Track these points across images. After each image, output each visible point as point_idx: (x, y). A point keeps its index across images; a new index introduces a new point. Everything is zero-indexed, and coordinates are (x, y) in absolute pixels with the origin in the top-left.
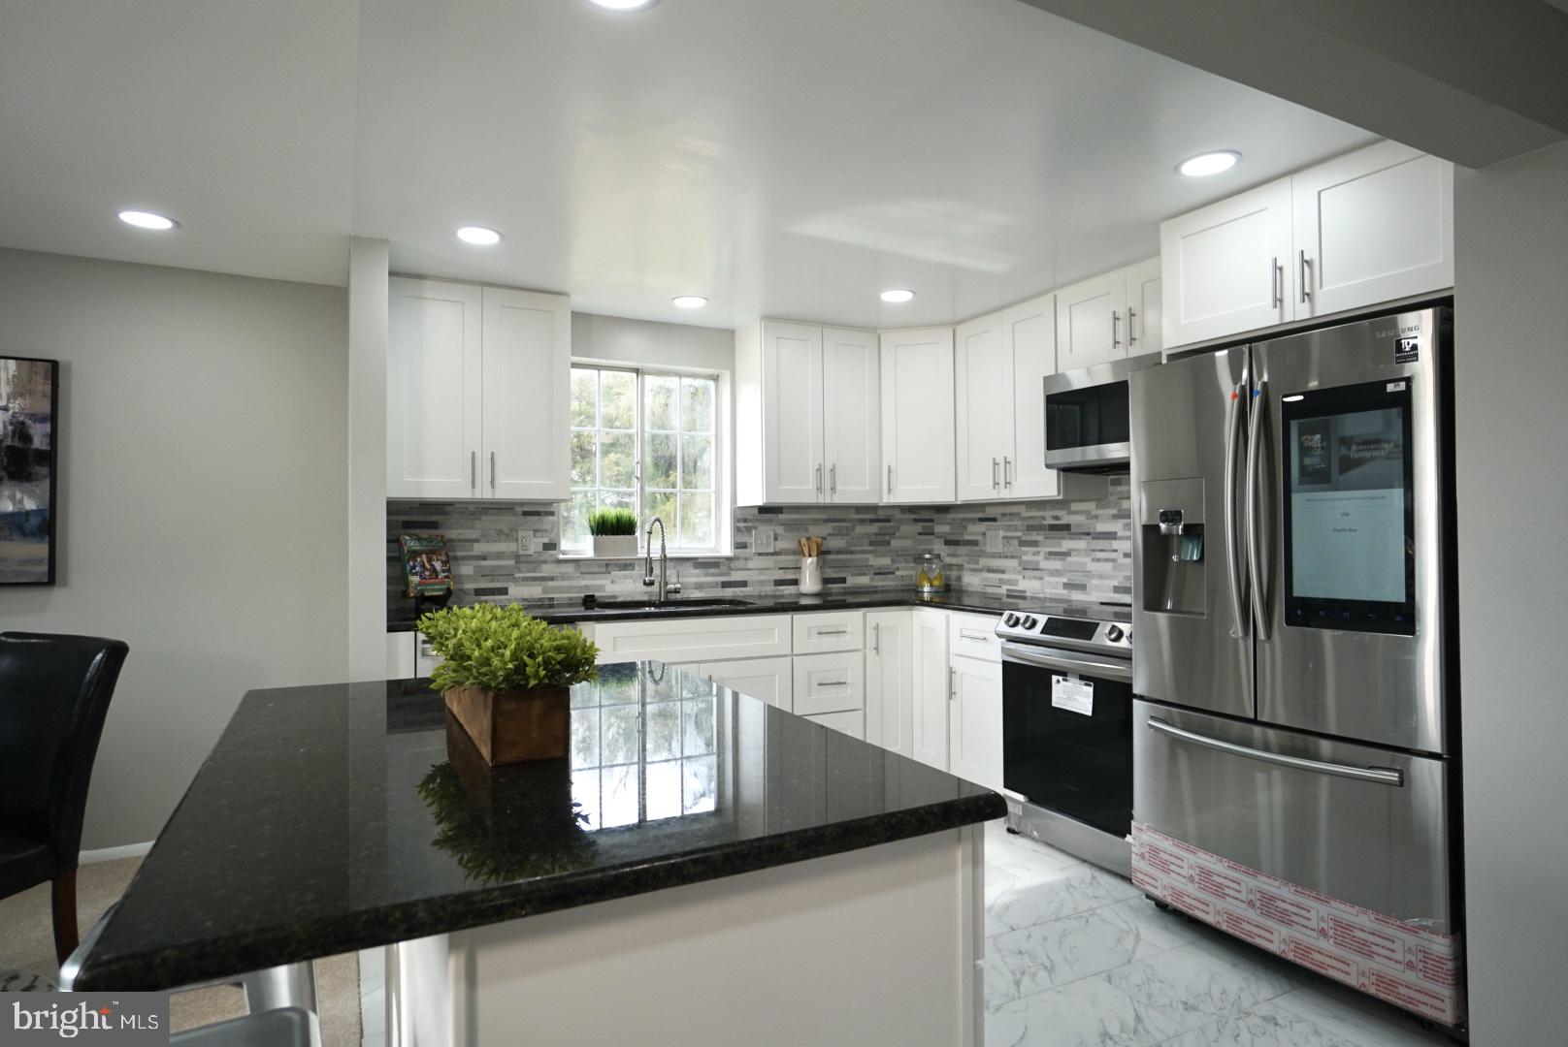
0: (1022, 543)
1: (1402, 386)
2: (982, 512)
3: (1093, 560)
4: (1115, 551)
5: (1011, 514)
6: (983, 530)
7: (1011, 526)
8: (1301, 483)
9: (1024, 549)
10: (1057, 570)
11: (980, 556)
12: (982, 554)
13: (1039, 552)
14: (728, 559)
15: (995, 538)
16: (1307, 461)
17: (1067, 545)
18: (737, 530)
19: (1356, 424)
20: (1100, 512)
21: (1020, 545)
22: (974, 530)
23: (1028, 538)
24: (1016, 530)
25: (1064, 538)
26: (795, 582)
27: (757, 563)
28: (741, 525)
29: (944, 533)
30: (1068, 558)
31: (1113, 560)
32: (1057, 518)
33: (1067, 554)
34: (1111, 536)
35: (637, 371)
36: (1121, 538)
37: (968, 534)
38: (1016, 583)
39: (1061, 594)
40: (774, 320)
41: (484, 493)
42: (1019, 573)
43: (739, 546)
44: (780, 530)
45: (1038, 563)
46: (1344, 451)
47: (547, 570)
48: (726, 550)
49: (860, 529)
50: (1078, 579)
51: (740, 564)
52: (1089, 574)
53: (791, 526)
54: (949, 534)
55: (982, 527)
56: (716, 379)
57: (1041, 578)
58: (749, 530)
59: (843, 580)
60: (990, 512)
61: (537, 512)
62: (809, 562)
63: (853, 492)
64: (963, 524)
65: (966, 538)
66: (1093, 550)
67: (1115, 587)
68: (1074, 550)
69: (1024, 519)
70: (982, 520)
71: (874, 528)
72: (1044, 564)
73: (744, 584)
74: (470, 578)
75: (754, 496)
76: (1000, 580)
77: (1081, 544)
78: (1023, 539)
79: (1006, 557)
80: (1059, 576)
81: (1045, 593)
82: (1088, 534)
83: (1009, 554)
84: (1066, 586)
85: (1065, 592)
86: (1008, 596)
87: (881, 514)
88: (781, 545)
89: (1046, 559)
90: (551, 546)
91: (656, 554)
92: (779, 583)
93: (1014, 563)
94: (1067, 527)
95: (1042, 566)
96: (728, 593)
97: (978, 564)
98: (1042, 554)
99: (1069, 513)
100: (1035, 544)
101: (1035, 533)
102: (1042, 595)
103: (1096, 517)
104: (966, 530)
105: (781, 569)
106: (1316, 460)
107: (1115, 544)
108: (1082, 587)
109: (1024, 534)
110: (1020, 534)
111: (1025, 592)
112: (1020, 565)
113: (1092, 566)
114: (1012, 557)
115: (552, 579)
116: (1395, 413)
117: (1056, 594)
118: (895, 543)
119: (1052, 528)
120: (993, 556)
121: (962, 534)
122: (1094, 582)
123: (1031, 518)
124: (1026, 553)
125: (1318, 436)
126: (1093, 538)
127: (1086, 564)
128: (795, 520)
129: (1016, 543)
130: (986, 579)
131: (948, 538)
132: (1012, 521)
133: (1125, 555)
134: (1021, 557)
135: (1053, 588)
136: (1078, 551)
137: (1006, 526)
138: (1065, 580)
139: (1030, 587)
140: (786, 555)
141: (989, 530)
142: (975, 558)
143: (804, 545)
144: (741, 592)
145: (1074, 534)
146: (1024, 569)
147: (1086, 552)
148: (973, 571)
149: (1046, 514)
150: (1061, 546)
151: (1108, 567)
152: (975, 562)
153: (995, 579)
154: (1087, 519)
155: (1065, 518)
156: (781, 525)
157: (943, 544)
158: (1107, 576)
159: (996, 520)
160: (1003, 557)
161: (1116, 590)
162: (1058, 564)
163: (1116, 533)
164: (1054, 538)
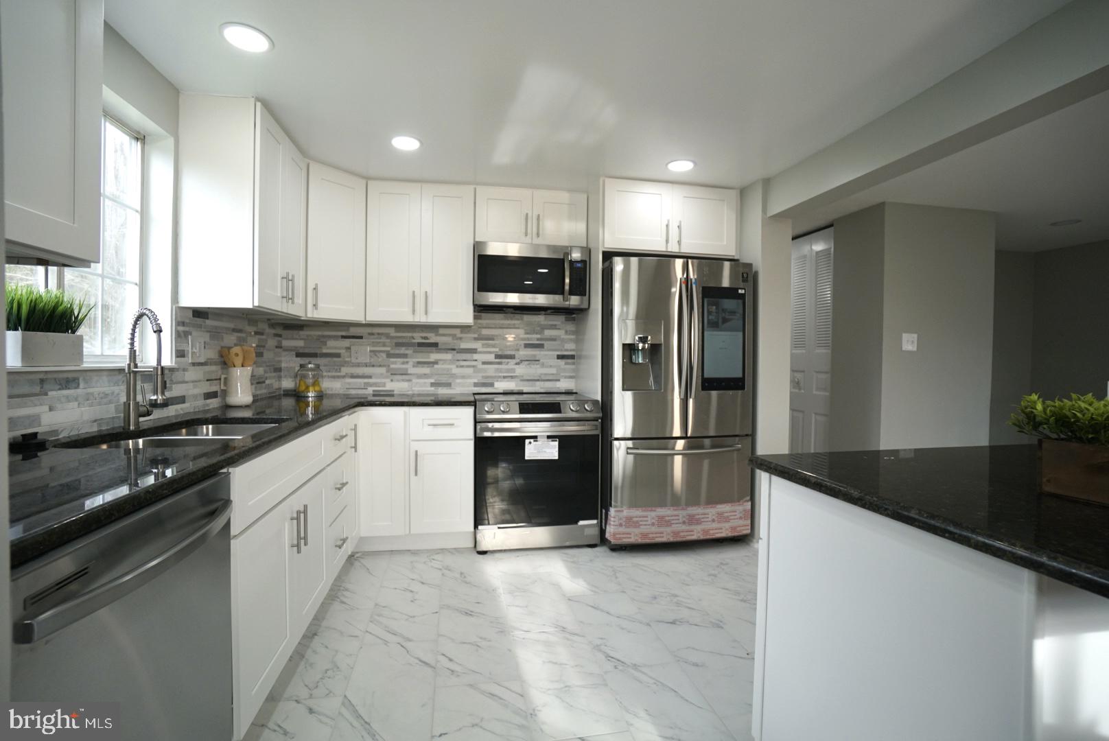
0: (389, 355)
1: (743, 292)
3: (457, 367)
4: (476, 360)
5: (378, 334)
6: (348, 346)
7: (379, 342)
8: (708, 327)
9: (392, 360)
10: (425, 374)
11: (343, 366)
12: (345, 364)
13: (407, 362)
14: (171, 370)
15: (363, 351)
16: (710, 317)
17: (434, 357)
18: (178, 337)
19: (729, 304)
20: (463, 336)
21: (388, 357)
22: (333, 346)
23: (397, 352)
24: (384, 345)
25: (432, 352)
26: (217, 395)
27: (192, 374)
28: (181, 328)
29: (296, 347)
30: (436, 366)
31: (473, 366)
32: (426, 338)
33: (436, 363)
34: (474, 351)
36: (480, 352)
37: (328, 348)
38: (384, 385)
39: (430, 392)
42: (387, 377)
43: (180, 354)
44: (207, 338)
45: (407, 369)
46: (724, 315)
48: (168, 358)
50: (444, 379)
51: (180, 375)
52: (454, 376)
53: (213, 334)
54: (301, 347)
55: (347, 343)
57: (409, 381)
58: (186, 334)
60: (353, 331)
64: (322, 340)
65: (325, 351)
66: (458, 360)
67: (475, 383)
68: (440, 360)
69: (392, 338)
70: (344, 337)
72: (412, 370)
73: (183, 399)
76: (365, 383)
77: (448, 356)
78: (392, 352)
79: (373, 366)
80: (427, 378)
81: (413, 391)
82: (454, 350)
83: (375, 364)
84: (432, 385)
85: (433, 389)
88: (208, 354)
89: (414, 366)
92: (209, 396)
93: (383, 370)
94: (435, 345)
95: (410, 372)
97: (340, 372)
98: (411, 364)
99: (436, 335)
100: (405, 356)
101: (403, 348)
102: (410, 392)
103: (461, 338)
104: (326, 345)
105: (208, 380)
106: (713, 318)
107: (476, 356)
108: (448, 385)
109: (392, 349)
110: (388, 349)
111: (393, 391)
112: (387, 371)
113: (455, 371)
114: (380, 366)
116: (740, 301)
117: (423, 391)
119: (420, 345)
120: (358, 365)
121: (321, 348)
122: (458, 381)
123: (401, 337)
124: (395, 363)
125: (714, 307)
126: (457, 352)
127: (451, 369)
128: (216, 327)
129: (384, 355)
130: (349, 384)
131: (301, 351)
132: (380, 338)
133: (484, 363)
134: (389, 366)
135: (421, 387)
136: (445, 361)
137: (373, 342)
138: (433, 381)
139: (398, 387)
140: (211, 365)
141: (353, 345)
142: (336, 367)
143: (237, 355)
144: (181, 409)
145: (441, 349)
146: (392, 374)
147: (452, 362)
148: (334, 377)
149: (415, 335)
150: (429, 358)
151: (470, 371)
152: (336, 371)
153: (360, 383)
154: (453, 339)
155: (433, 338)
156: (208, 331)
157: (294, 356)
158: (469, 377)
159: (361, 337)
160: (369, 366)
161: (476, 385)
162: (426, 370)
163: (476, 349)
164: (422, 352)
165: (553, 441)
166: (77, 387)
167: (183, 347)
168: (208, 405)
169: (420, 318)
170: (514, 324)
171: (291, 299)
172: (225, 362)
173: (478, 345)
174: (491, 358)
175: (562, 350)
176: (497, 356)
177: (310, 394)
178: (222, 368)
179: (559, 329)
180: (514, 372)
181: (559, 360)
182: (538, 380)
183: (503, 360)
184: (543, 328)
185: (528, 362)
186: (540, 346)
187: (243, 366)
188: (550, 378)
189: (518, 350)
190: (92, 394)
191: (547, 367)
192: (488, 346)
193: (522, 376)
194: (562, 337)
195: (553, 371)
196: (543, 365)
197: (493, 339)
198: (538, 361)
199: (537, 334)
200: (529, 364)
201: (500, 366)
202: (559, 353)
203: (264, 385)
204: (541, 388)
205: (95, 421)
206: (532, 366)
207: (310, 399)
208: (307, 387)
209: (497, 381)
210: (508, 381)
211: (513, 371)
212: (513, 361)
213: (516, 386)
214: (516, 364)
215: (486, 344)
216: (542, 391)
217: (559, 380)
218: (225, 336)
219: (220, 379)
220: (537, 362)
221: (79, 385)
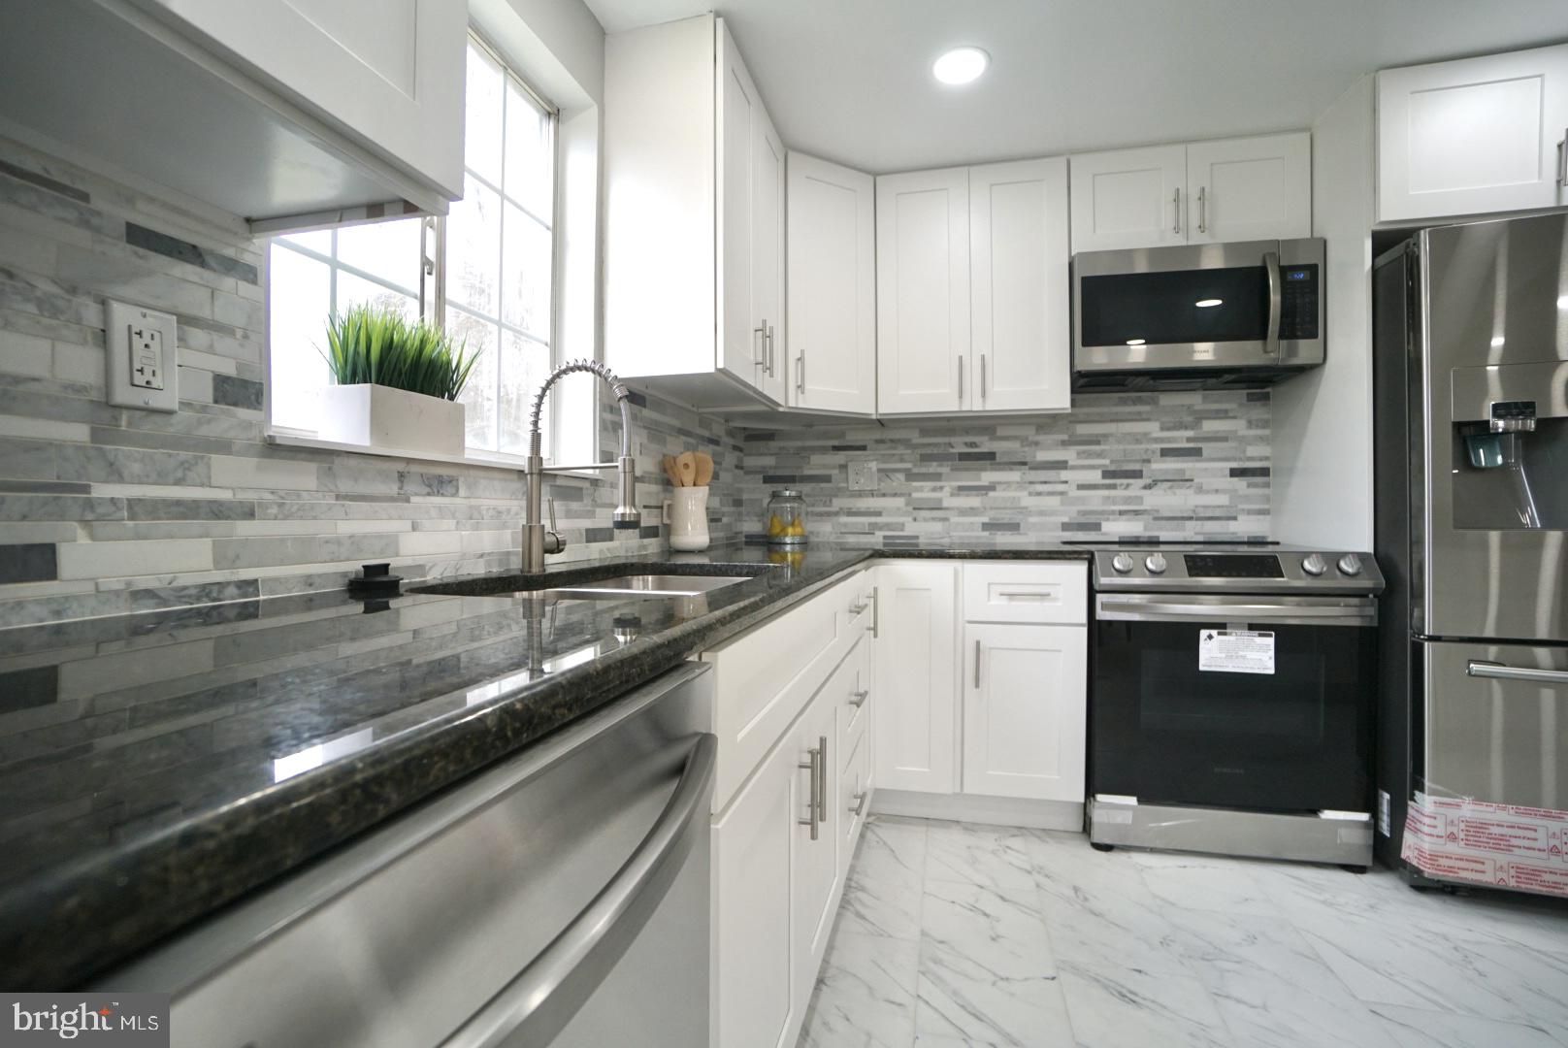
0: (910, 476)
2: (839, 439)
3: (1030, 494)
4: (1066, 482)
5: (892, 441)
6: (843, 462)
7: (894, 455)
9: (915, 484)
10: (972, 509)
11: (836, 496)
12: (838, 492)
13: (941, 488)
15: (866, 470)
17: (987, 477)
20: (1041, 438)
21: (907, 480)
22: (824, 462)
23: (923, 470)
24: (902, 460)
25: (985, 470)
29: (764, 467)
30: (991, 494)
31: (1062, 493)
32: (973, 445)
33: (992, 487)
34: (1062, 465)
36: (1074, 468)
37: (811, 469)
38: (902, 527)
39: (978, 537)
42: (906, 514)
44: (644, 437)
45: (940, 500)
47: (236, 477)
50: (1006, 517)
52: (1025, 511)
53: (652, 433)
54: (771, 468)
55: (841, 457)
57: (946, 519)
60: (852, 438)
64: (800, 455)
65: (807, 472)
66: (1031, 483)
68: (999, 483)
69: (915, 447)
70: (836, 448)
72: (949, 501)
76: (870, 524)
77: (1015, 476)
78: (915, 470)
79: (884, 495)
80: (976, 515)
81: (950, 537)
82: (1024, 464)
83: (887, 492)
84: (984, 527)
85: (986, 534)
86: (885, 545)
88: (645, 464)
89: (952, 495)
93: (900, 502)
94: (990, 456)
95: (945, 504)
96: (595, 551)
97: (830, 506)
98: (947, 490)
100: (937, 477)
101: (935, 464)
102: (946, 540)
103: (1037, 444)
104: (809, 463)
105: (645, 507)
107: (1064, 475)
108: (1014, 527)
109: (915, 466)
110: (908, 465)
111: (917, 537)
112: (907, 504)
113: (1027, 501)
114: (895, 495)
117: (969, 537)
119: (963, 457)
120: (860, 494)
121: (800, 467)
122: (1032, 520)
123: (929, 445)
124: (921, 489)
126: (1031, 468)
127: (1019, 498)
128: (657, 423)
129: (901, 477)
130: (845, 525)
131: (771, 473)
132: (895, 449)
133: (1081, 487)
134: (910, 495)
135: (968, 531)
136: (1008, 484)
137: (883, 455)
138: (986, 520)
139: (925, 530)
140: (650, 483)
141: (851, 461)
142: (824, 499)
143: (686, 466)
144: (608, 549)
145: (1000, 464)
146: (914, 509)
147: (1020, 485)
148: (821, 514)
149: (953, 440)
150: (979, 479)
151: (1055, 501)
152: (825, 505)
153: (863, 524)
154: (1022, 446)
155: (986, 445)
156: (645, 427)
157: (761, 481)
158: (1053, 513)
159: (863, 448)
160: (878, 496)
161: (1066, 527)
162: (974, 501)
163: (1066, 462)
164: (967, 470)
165: (1260, 635)
166: (455, 494)
167: (611, 447)
168: (644, 547)
169: (974, 404)
170: (1140, 413)
171: (769, 369)
172: (668, 481)
173: (1069, 455)
174: (1095, 477)
175: (1240, 459)
176: (1107, 474)
177: (788, 540)
178: (665, 491)
179: (1234, 418)
180: (1142, 504)
181: (1236, 479)
182: (1190, 518)
183: (1118, 481)
184: (1200, 417)
185: (1169, 484)
186: (1196, 453)
187: (695, 485)
188: (1217, 513)
189: (1148, 461)
190: (478, 508)
191: (1208, 492)
192: (1090, 455)
193: (1158, 511)
194: (1240, 433)
195: (1223, 500)
196: (1200, 490)
197: (1098, 443)
198: (1192, 480)
199: (1186, 428)
200: (1171, 488)
201: (1112, 493)
202: (1235, 465)
203: (720, 524)
204: (1196, 534)
205: (482, 556)
206: (1178, 491)
207: (788, 548)
208: (784, 530)
209: (1108, 520)
210: (1129, 520)
211: (1139, 500)
212: (1140, 482)
213: (1145, 529)
214: (1145, 487)
215: (1084, 452)
216: (1200, 538)
217: (1235, 518)
218: (668, 438)
219: (662, 507)
220: (1188, 484)
221: (457, 490)
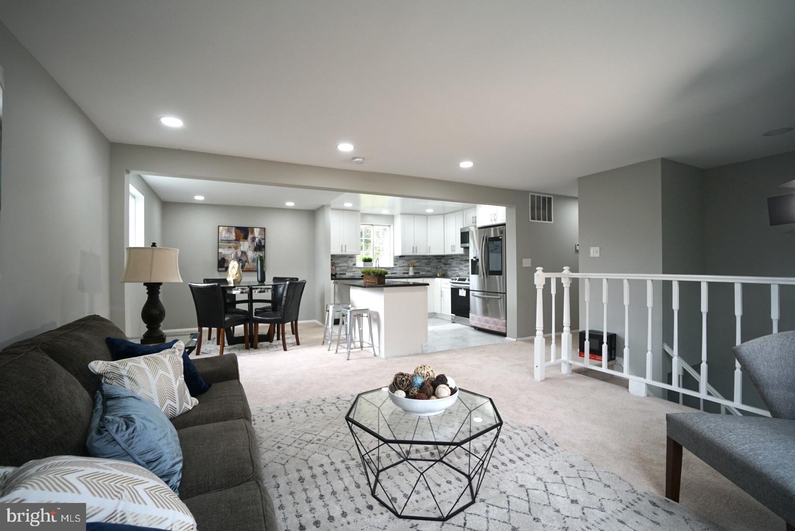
1: (501, 238)
2: (452, 257)
5: (457, 257)
12: (451, 267)
14: (393, 268)
15: (454, 263)
18: (395, 261)
19: (497, 243)
22: (450, 261)
24: (458, 261)
26: (408, 273)
27: (399, 269)
35: (372, 225)
40: (402, 214)
41: (344, 253)
42: (459, 271)
43: (395, 265)
44: (404, 261)
46: (495, 247)
47: (354, 270)
48: (392, 266)
49: (423, 261)
51: (395, 269)
53: (407, 260)
54: (444, 262)
55: (451, 260)
56: (390, 226)
58: (397, 261)
59: (419, 273)
61: (352, 257)
62: (411, 268)
63: (421, 252)
69: (460, 258)
71: (426, 261)
72: (464, 269)
73: (396, 273)
74: (338, 271)
75: (399, 253)
78: (460, 263)
79: (456, 267)
86: (453, 275)
87: (428, 257)
88: (405, 264)
90: (355, 264)
91: (377, 267)
92: (404, 273)
93: (458, 268)
96: (393, 275)
97: (450, 269)
104: (448, 261)
105: (405, 270)
106: (492, 249)
115: (354, 271)
116: (500, 242)
118: (432, 264)
120: (454, 267)
125: (492, 245)
165: (465, 290)
167: (396, 263)
